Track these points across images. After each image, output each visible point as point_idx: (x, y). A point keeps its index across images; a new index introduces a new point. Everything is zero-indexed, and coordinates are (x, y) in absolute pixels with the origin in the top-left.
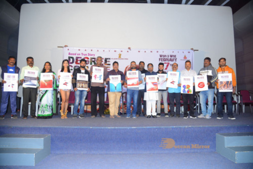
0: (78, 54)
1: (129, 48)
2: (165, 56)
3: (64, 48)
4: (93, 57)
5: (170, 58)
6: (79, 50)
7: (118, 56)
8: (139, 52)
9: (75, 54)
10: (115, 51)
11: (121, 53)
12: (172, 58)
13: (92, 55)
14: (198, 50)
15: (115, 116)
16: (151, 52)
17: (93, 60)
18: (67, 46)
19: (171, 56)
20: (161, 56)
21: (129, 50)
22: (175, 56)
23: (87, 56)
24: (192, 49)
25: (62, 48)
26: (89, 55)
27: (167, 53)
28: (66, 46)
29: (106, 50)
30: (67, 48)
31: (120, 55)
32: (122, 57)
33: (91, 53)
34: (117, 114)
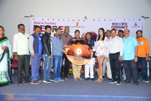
0: (42, 23)
1: (85, 17)
2: (117, 24)
3: (30, 17)
4: (54, 25)
5: (121, 25)
6: (43, 19)
7: (76, 24)
8: (94, 20)
9: (40, 23)
10: (73, 20)
11: (78, 22)
12: (123, 26)
13: (53, 24)
14: (149, 18)
15: (78, 79)
16: (105, 20)
17: (55, 28)
18: (33, 16)
19: (123, 24)
20: (113, 24)
21: (85, 19)
22: (126, 24)
23: (50, 25)
24: (143, 17)
25: (28, 18)
26: (51, 23)
27: (119, 21)
28: (31, 16)
29: (65, 19)
30: (32, 18)
31: (78, 23)
32: (79, 25)
33: (53, 22)
34: (79, 77)
